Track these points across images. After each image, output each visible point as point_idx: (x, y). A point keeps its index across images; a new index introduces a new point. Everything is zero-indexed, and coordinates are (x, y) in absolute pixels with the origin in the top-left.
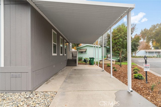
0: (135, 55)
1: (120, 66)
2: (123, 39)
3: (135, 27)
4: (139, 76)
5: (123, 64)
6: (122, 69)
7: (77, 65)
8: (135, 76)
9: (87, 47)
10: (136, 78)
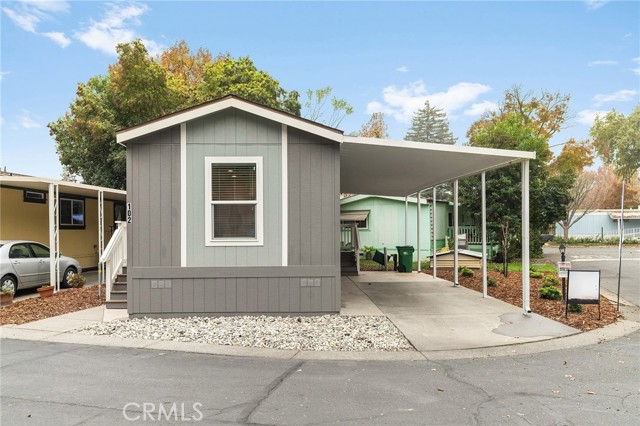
0: (566, 234)
1: (505, 273)
2: (513, 176)
3: (565, 105)
4: (552, 292)
5: (512, 268)
6: (508, 282)
7: (360, 273)
8: (541, 291)
9: (371, 202)
10: (545, 297)
